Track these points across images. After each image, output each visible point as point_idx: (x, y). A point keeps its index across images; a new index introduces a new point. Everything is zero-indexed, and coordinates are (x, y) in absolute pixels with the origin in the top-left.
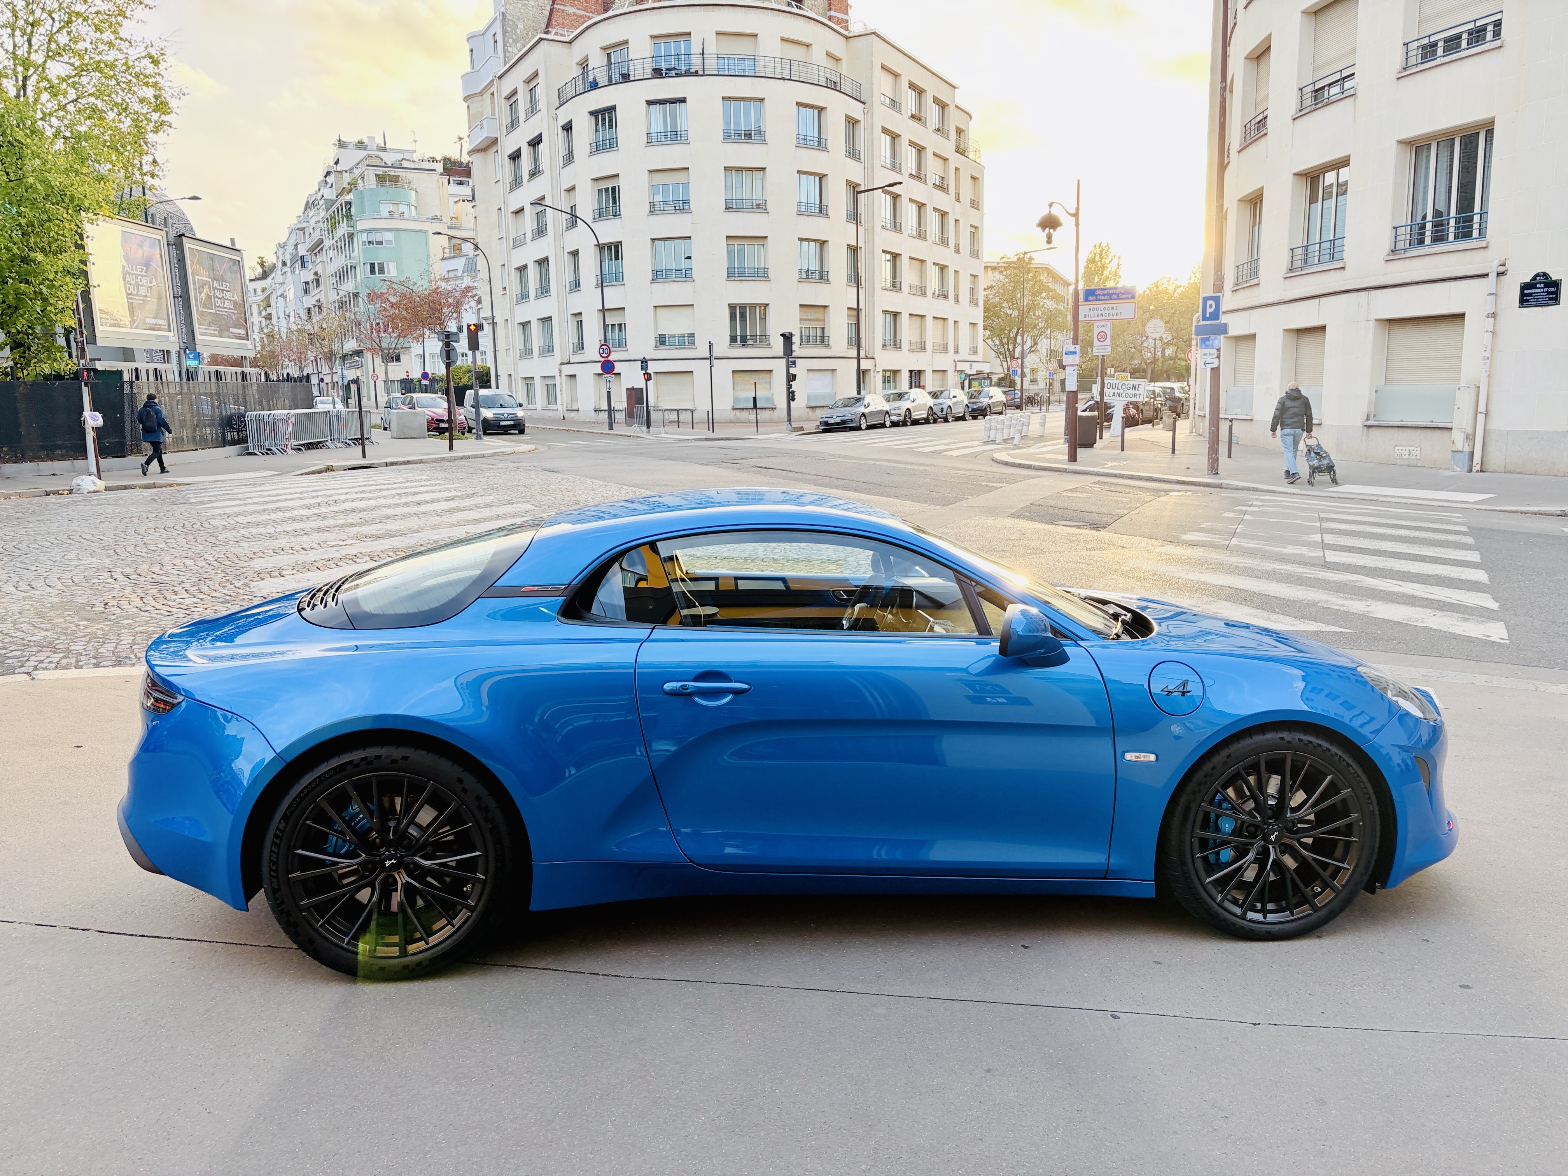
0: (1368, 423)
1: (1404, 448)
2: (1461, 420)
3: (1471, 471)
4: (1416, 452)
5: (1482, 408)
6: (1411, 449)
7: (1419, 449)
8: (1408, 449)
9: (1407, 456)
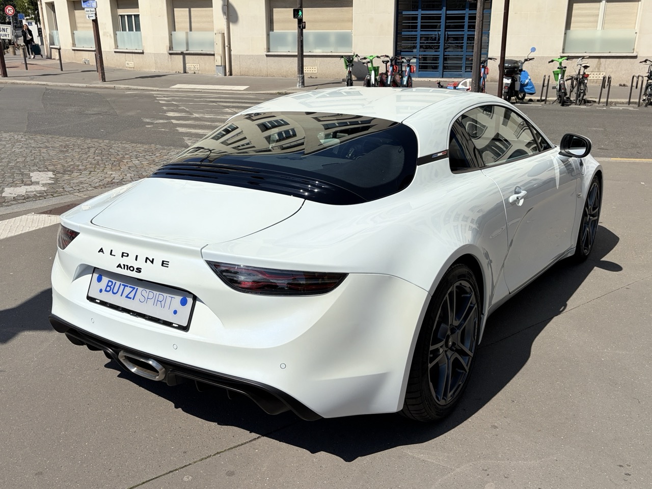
0: (171, 52)
1: (191, 65)
2: (218, 50)
3: (225, 75)
4: (197, 66)
5: (226, 44)
6: (195, 65)
7: (198, 65)
8: (193, 65)
9: (193, 69)
